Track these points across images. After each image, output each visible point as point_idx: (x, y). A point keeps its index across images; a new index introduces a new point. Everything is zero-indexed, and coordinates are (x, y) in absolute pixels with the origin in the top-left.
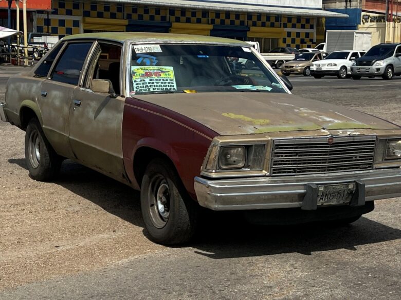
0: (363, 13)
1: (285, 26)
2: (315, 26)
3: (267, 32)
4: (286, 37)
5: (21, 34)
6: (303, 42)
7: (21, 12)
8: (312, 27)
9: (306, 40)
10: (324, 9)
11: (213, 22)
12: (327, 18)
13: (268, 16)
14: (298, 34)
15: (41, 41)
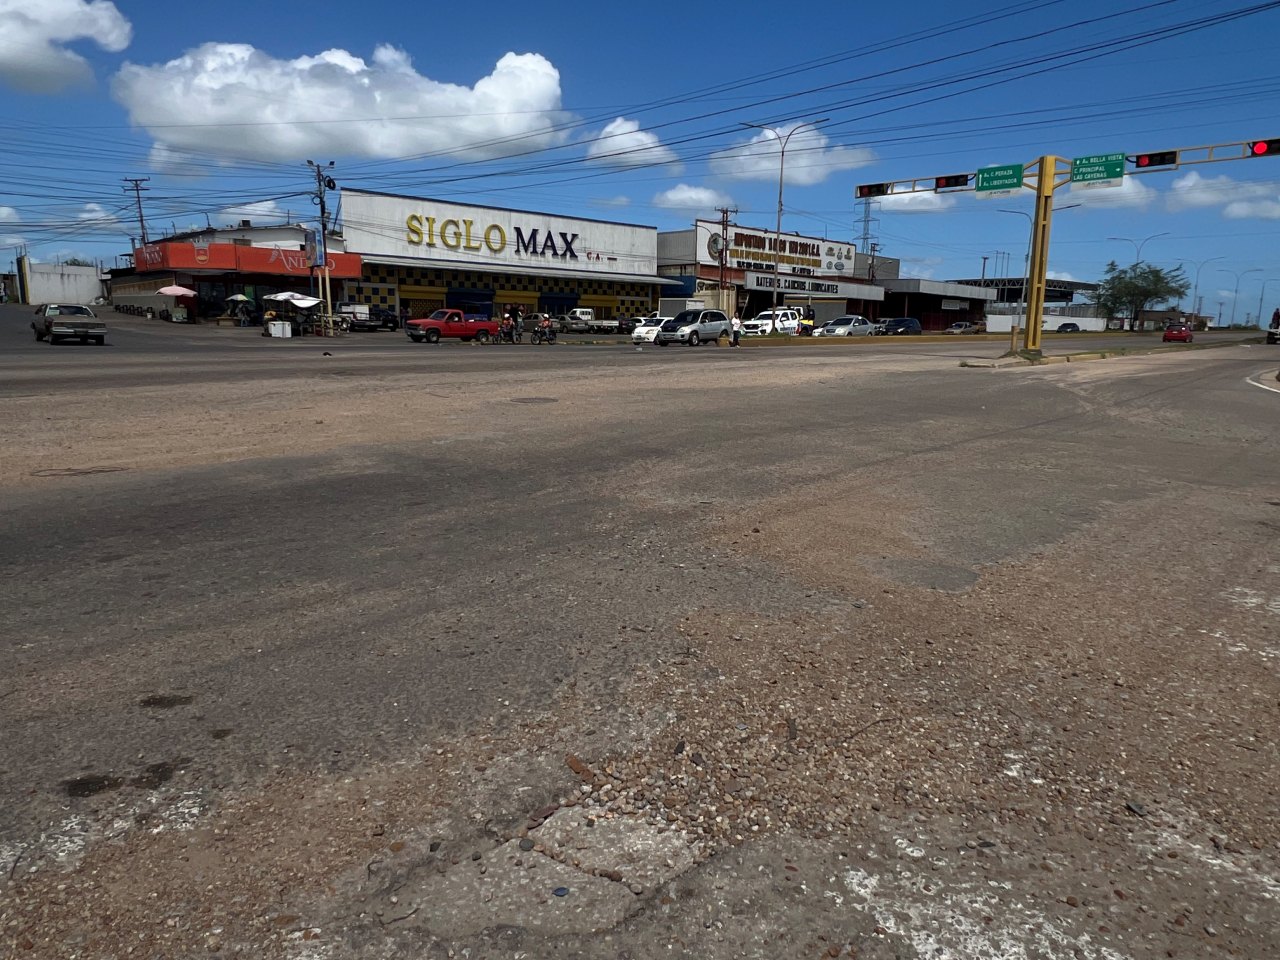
0: (698, 281)
1: (618, 294)
2: (650, 295)
3: (600, 299)
4: (619, 305)
5: (324, 303)
6: (638, 310)
7: (324, 280)
8: (647, 295)
9: (641, 308)
10: (659, 275)
11: (540, 289)
12: (663, 285)
13: (600, 283)
14: (633, 303)
15: (349, 310)
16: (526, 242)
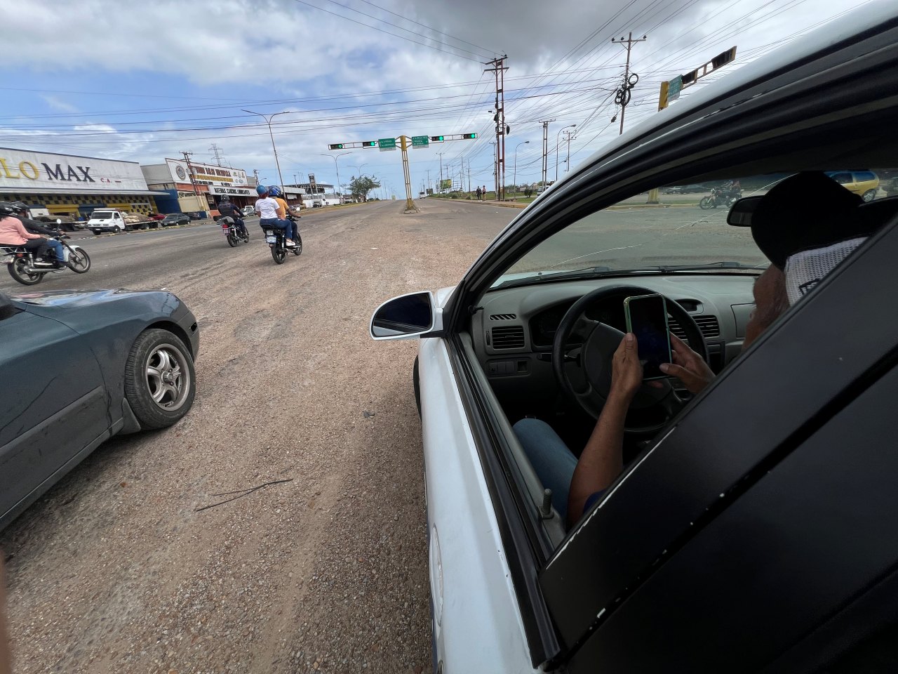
0: (178, 192)
1: (129, 202)
2: (149, 201)
4: (132, 208)
8: (147, 202)
10: (150, 190)
11: (77, 203)
13: (115, 196)
14: (139, 207)
16: (54, 172)
